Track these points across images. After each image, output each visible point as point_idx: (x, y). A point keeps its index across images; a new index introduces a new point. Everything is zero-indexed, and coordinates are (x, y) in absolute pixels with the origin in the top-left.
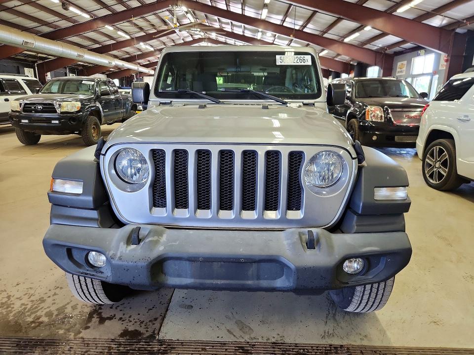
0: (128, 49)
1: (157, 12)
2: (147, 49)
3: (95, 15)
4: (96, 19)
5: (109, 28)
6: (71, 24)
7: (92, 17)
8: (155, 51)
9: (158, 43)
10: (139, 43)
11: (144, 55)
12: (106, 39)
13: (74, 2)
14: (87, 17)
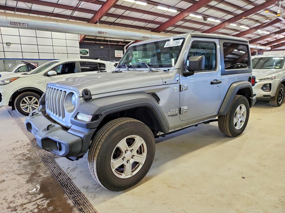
0: (249, 35)
1: (268, 8)
2: (264, 33)
3: (224, 20)
4: (224, 22)
5: (233, 25)
6: (210, 27)
7: (222, 21)
8: (271, 34)
9: (273, 28)
10: (257, 31)
11: (262, 37)
12: (233, 32)
13: (211, 15)
14: (219, 22)
